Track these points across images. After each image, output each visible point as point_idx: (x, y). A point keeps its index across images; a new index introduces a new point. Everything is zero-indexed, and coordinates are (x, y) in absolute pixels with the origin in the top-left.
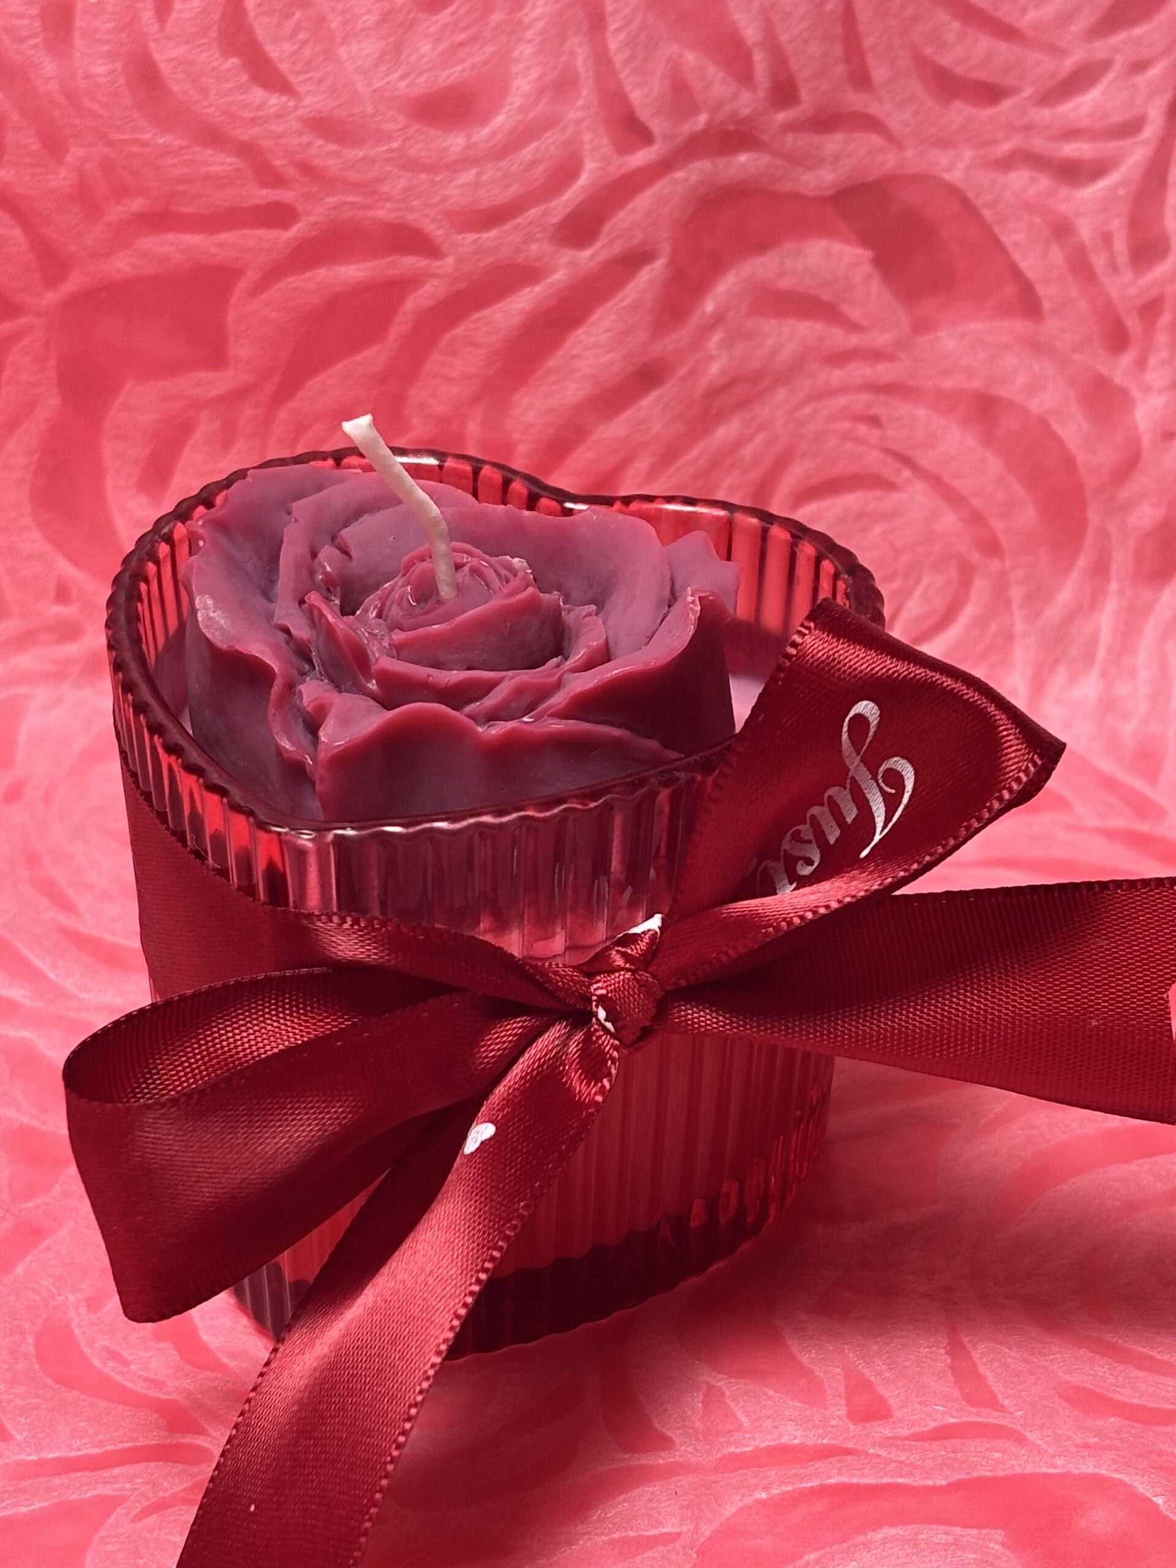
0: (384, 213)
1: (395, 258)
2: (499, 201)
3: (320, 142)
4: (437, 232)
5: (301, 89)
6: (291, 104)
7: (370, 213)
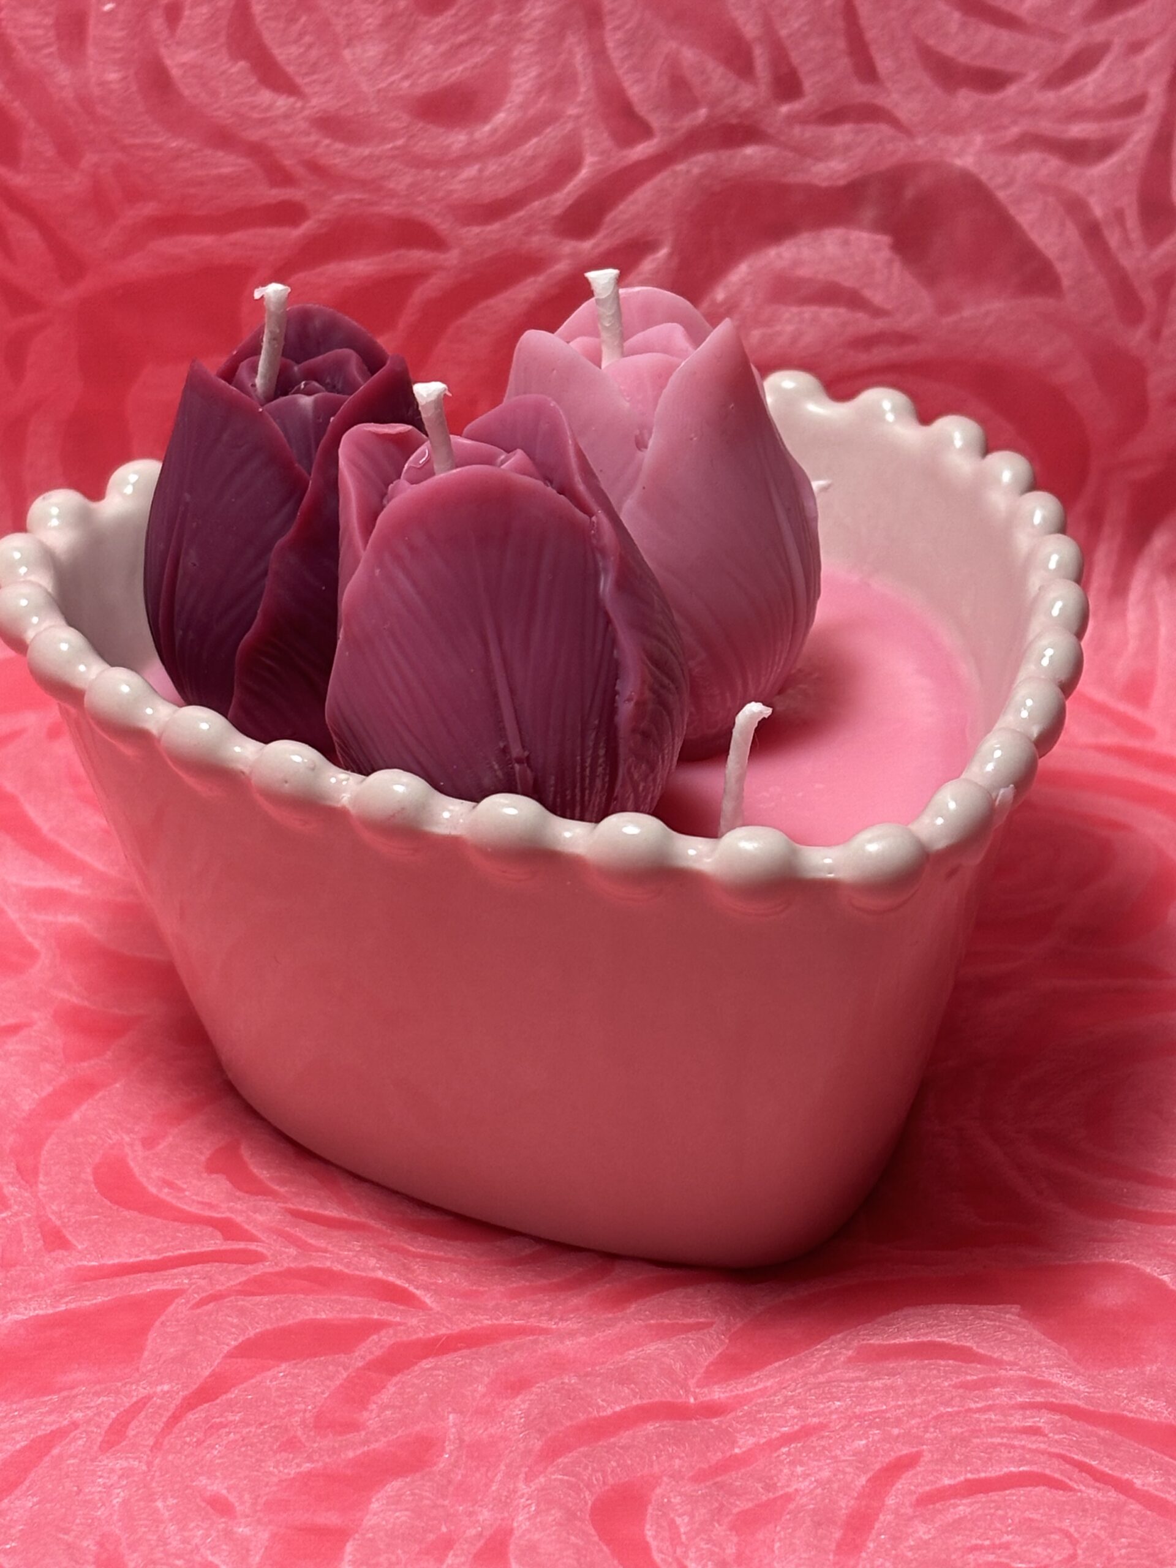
0: (390, 208)
1: (403, 252)
2: (502, 195)
3: (327, 141)
4: (443, 225)
5: (307, 90)
6: (299, 105)
7: (376, 209)
